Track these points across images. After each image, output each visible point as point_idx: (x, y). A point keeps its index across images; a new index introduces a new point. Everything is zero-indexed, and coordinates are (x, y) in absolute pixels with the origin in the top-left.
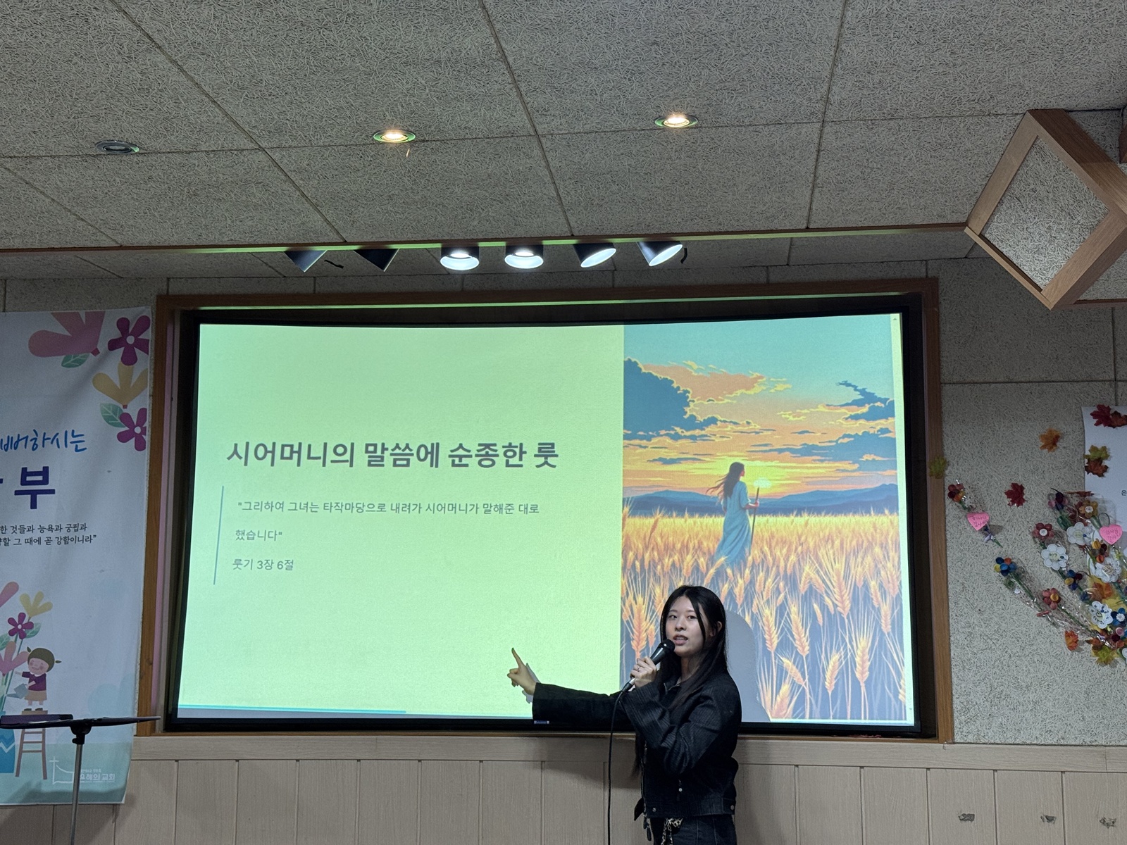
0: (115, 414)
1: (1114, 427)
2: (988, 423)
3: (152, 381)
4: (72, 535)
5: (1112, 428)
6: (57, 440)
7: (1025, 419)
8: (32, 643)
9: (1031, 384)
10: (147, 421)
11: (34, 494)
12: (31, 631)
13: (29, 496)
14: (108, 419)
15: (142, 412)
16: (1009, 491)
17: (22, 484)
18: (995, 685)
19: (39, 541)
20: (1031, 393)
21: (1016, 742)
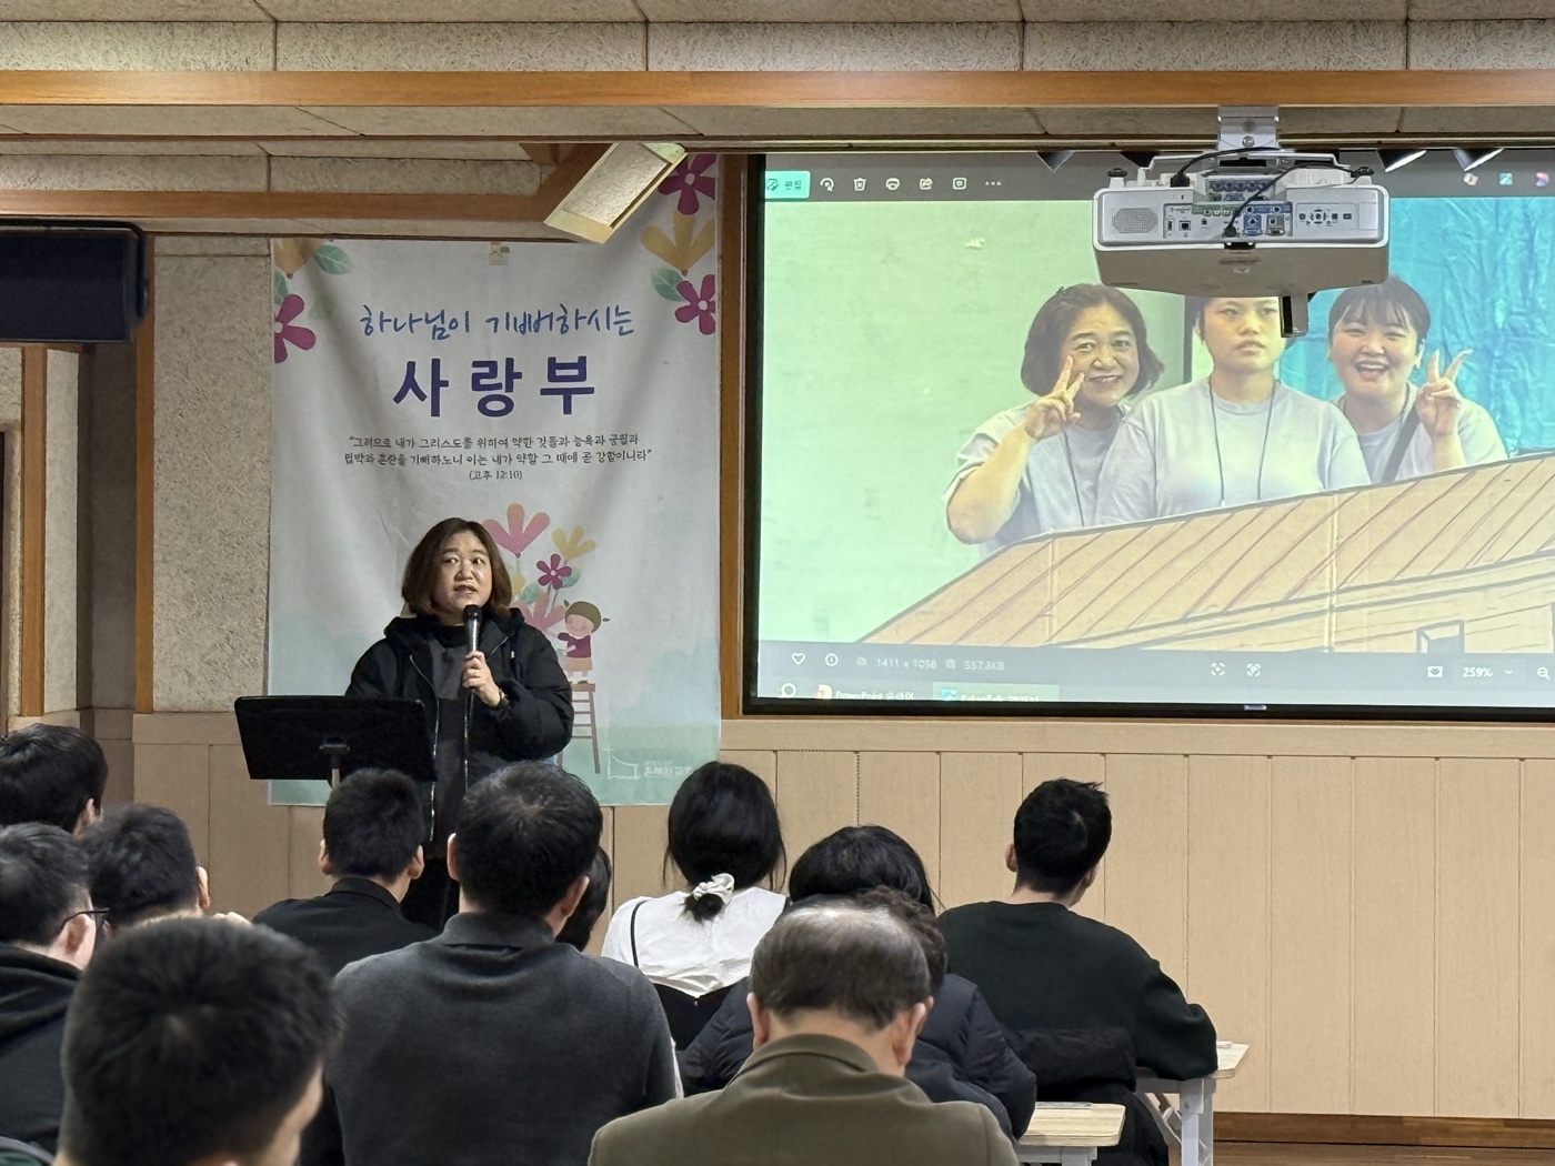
0: (671, 281)
3: (721, 236)
4: (618, 447)
6: (597, 320)
10: (716, 293)
11: (567, 394)
12: (568, 579)
13: (561, 397)
14: (663, 290)
15: (709, 281)
17: (550, 380)
19: (575, 457)
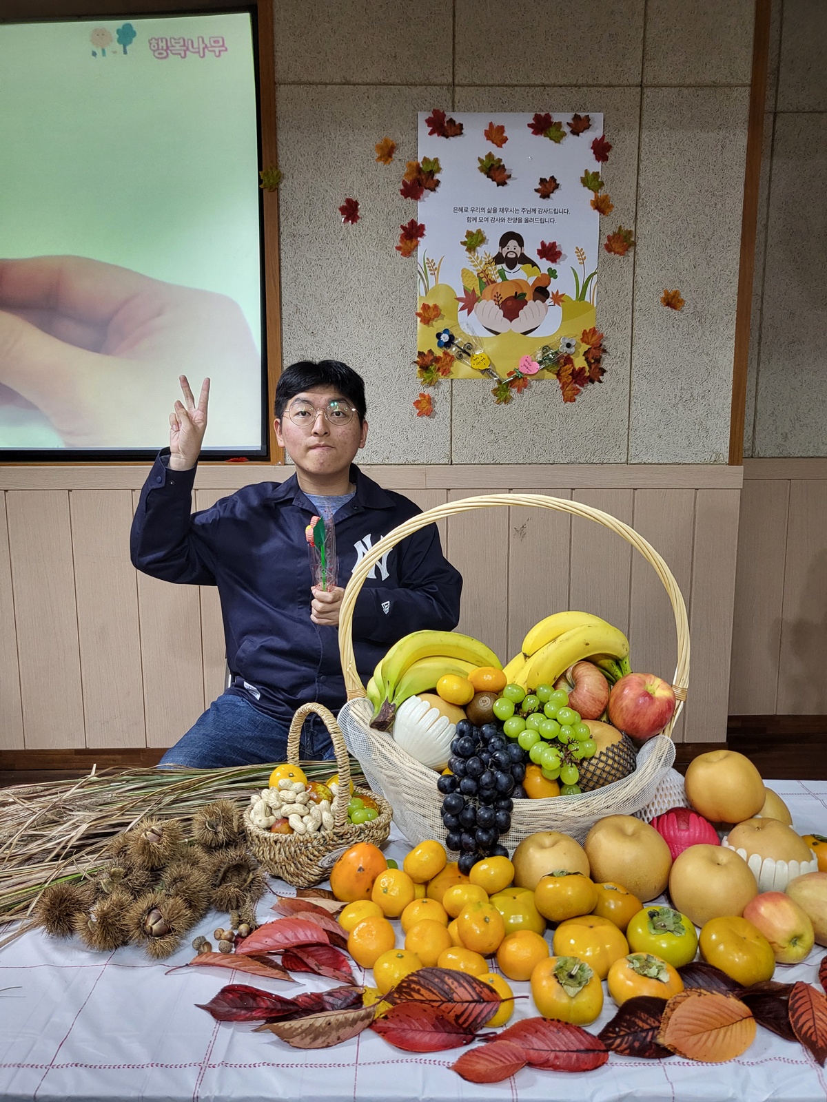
1: (447, 138)
2: (324, 131)
5: (445, 138)
7: (362, 127)
9: (368, 87)
16: (343, 206)
20: (368, 97)
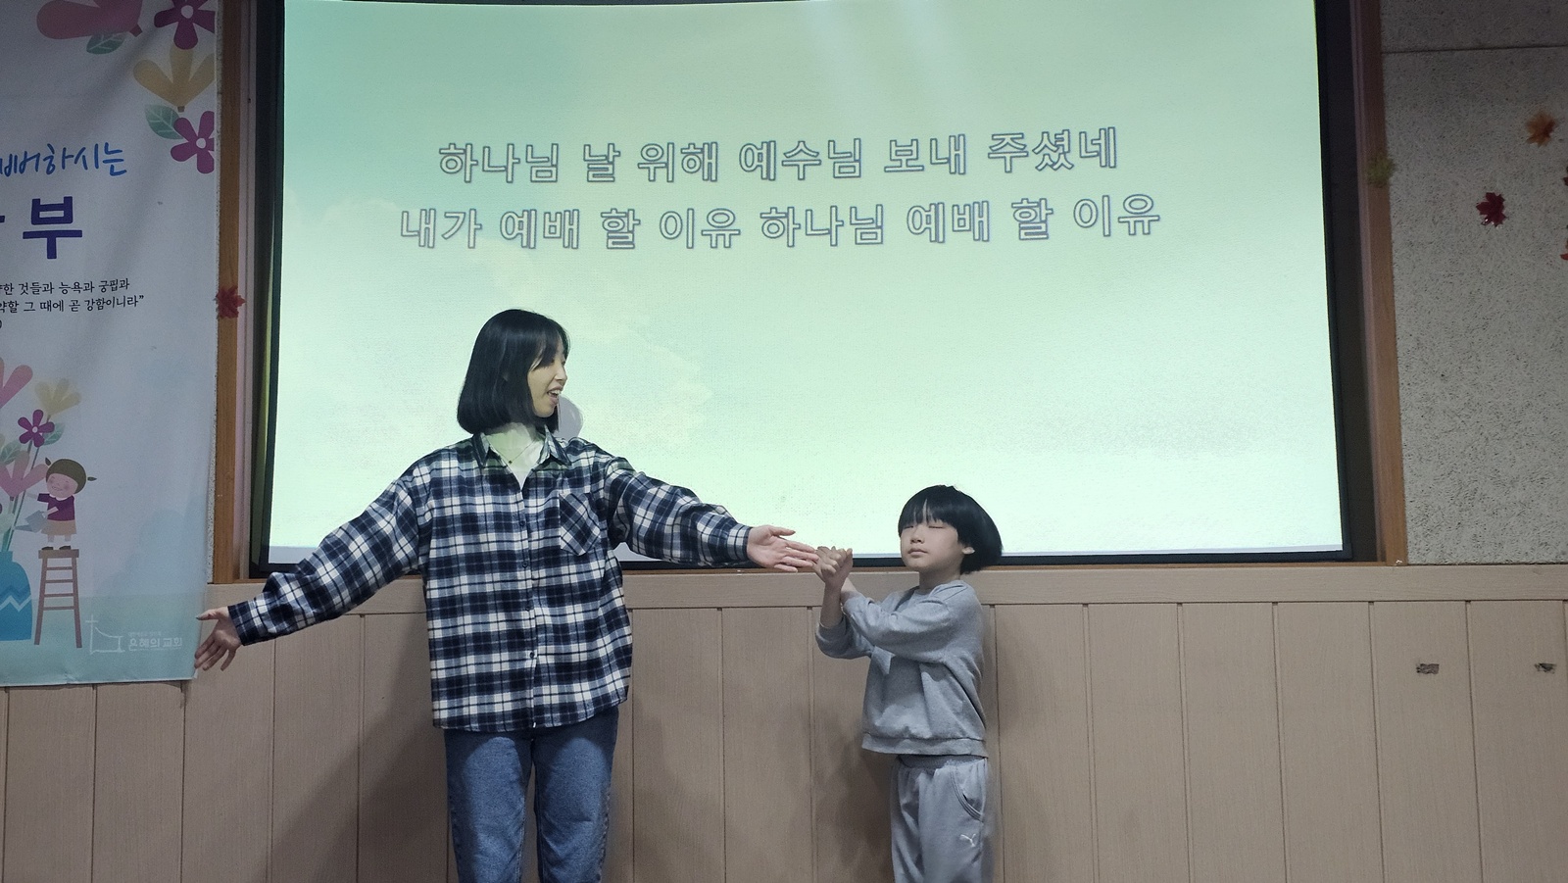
0: (167, 118)
2: (1450, 108)
3: (220, 72)
4: (108, 296)
6: (84, 157)
7: (1504, 100)
8: (53, 452)
9: (1511, 51)
10: (215, 131)
11: (51, 237)
12: (50, 435)
13: (45, 240)
14: (158, 128)
15: (207, 117)
16: (1482, 203)
17: (34, 223)
18: (1466, 480)
19: (61, 305)
21: (1498, 560)
